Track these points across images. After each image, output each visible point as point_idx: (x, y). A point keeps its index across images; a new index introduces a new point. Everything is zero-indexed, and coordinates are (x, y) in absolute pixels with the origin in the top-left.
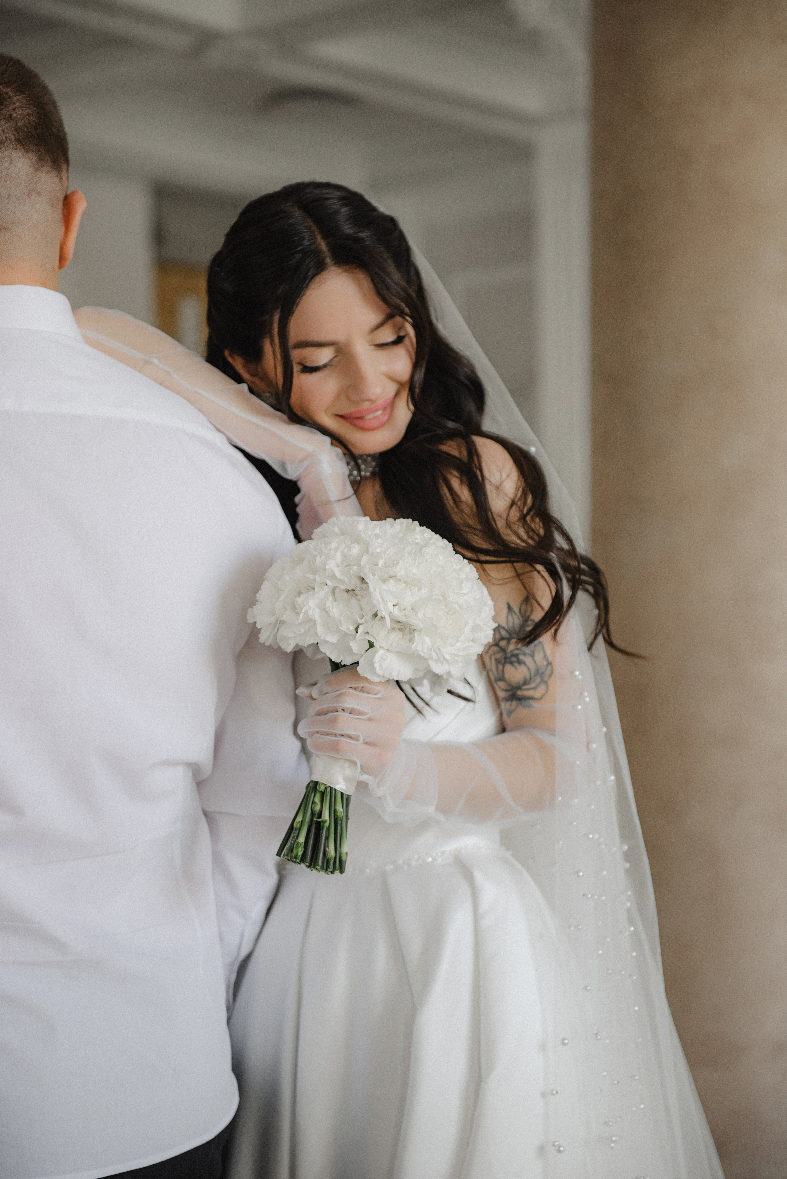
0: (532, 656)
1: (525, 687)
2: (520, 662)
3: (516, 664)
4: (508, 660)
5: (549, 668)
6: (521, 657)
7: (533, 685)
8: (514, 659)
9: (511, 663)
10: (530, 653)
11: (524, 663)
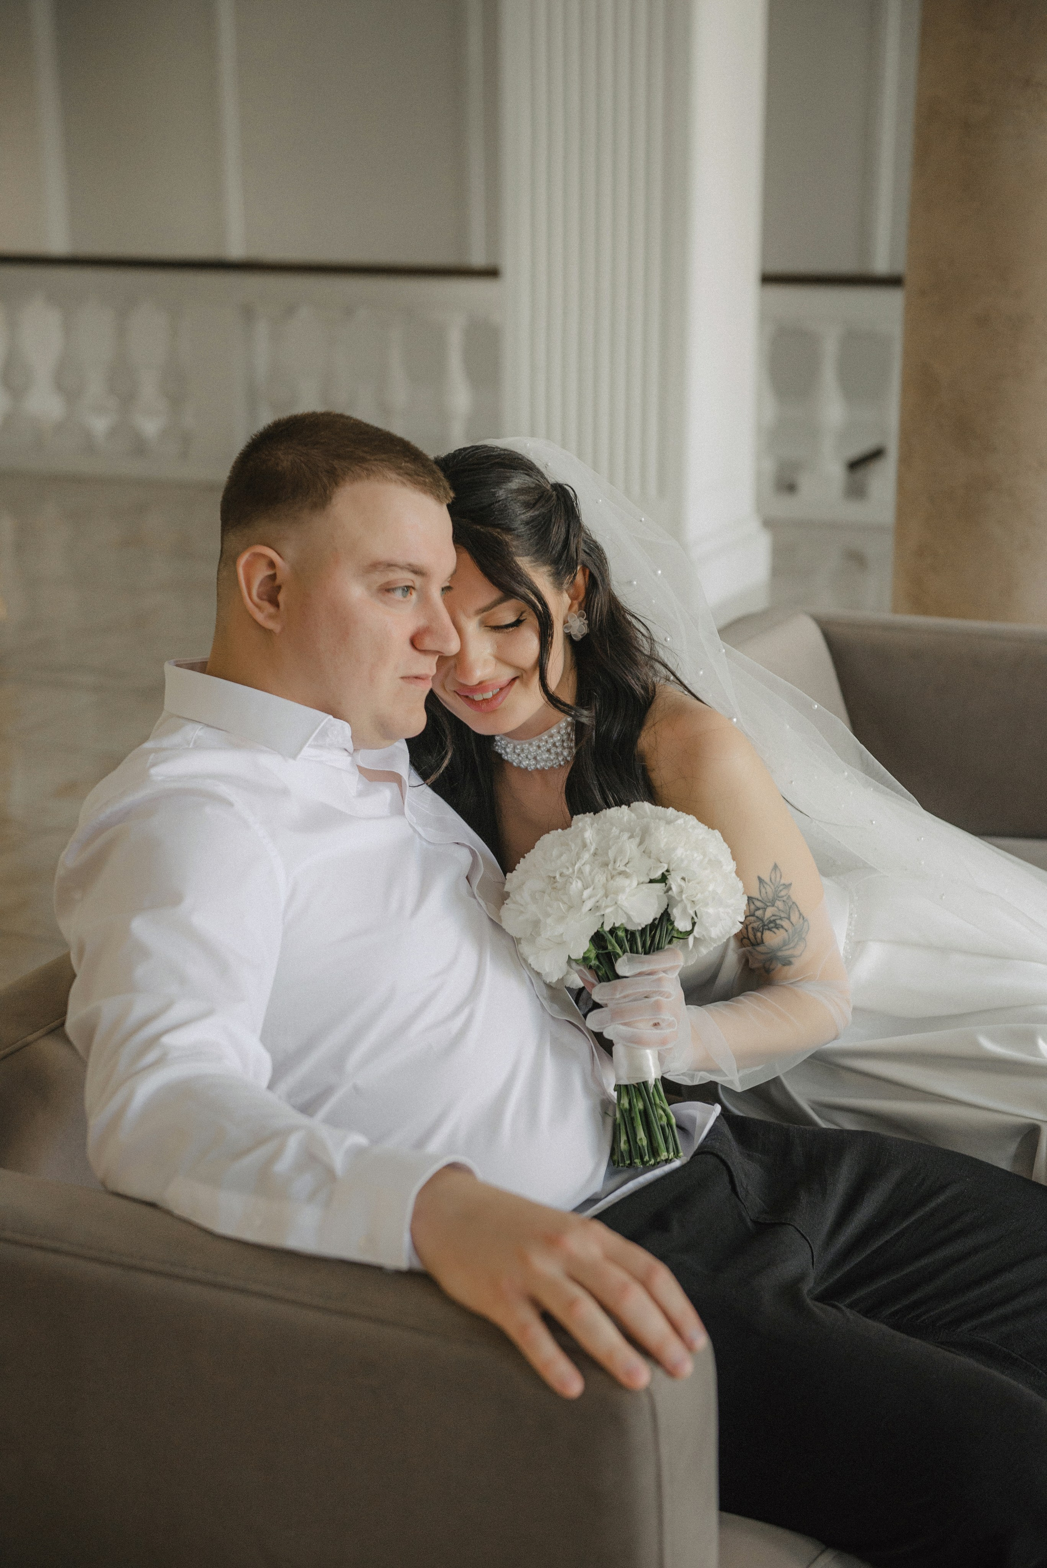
0: (789, 919)
1: (784, 948)
2: (778, 927)
3: (774, 930)
4: (766, 927)
5: (806, 923)
6: (778, 922)
7: (792, 945)
8: (772, 925)
9: (769, 929)
10: (786, 916)
11: (782, 927)
